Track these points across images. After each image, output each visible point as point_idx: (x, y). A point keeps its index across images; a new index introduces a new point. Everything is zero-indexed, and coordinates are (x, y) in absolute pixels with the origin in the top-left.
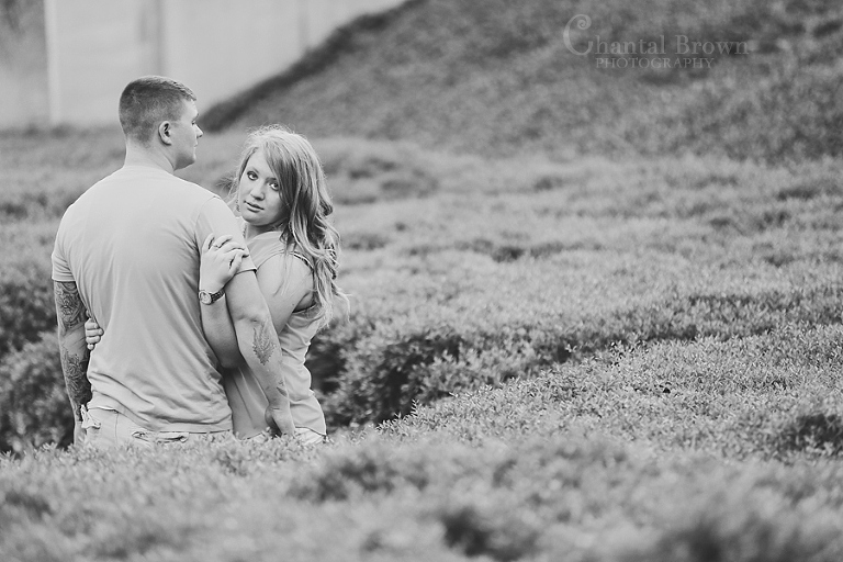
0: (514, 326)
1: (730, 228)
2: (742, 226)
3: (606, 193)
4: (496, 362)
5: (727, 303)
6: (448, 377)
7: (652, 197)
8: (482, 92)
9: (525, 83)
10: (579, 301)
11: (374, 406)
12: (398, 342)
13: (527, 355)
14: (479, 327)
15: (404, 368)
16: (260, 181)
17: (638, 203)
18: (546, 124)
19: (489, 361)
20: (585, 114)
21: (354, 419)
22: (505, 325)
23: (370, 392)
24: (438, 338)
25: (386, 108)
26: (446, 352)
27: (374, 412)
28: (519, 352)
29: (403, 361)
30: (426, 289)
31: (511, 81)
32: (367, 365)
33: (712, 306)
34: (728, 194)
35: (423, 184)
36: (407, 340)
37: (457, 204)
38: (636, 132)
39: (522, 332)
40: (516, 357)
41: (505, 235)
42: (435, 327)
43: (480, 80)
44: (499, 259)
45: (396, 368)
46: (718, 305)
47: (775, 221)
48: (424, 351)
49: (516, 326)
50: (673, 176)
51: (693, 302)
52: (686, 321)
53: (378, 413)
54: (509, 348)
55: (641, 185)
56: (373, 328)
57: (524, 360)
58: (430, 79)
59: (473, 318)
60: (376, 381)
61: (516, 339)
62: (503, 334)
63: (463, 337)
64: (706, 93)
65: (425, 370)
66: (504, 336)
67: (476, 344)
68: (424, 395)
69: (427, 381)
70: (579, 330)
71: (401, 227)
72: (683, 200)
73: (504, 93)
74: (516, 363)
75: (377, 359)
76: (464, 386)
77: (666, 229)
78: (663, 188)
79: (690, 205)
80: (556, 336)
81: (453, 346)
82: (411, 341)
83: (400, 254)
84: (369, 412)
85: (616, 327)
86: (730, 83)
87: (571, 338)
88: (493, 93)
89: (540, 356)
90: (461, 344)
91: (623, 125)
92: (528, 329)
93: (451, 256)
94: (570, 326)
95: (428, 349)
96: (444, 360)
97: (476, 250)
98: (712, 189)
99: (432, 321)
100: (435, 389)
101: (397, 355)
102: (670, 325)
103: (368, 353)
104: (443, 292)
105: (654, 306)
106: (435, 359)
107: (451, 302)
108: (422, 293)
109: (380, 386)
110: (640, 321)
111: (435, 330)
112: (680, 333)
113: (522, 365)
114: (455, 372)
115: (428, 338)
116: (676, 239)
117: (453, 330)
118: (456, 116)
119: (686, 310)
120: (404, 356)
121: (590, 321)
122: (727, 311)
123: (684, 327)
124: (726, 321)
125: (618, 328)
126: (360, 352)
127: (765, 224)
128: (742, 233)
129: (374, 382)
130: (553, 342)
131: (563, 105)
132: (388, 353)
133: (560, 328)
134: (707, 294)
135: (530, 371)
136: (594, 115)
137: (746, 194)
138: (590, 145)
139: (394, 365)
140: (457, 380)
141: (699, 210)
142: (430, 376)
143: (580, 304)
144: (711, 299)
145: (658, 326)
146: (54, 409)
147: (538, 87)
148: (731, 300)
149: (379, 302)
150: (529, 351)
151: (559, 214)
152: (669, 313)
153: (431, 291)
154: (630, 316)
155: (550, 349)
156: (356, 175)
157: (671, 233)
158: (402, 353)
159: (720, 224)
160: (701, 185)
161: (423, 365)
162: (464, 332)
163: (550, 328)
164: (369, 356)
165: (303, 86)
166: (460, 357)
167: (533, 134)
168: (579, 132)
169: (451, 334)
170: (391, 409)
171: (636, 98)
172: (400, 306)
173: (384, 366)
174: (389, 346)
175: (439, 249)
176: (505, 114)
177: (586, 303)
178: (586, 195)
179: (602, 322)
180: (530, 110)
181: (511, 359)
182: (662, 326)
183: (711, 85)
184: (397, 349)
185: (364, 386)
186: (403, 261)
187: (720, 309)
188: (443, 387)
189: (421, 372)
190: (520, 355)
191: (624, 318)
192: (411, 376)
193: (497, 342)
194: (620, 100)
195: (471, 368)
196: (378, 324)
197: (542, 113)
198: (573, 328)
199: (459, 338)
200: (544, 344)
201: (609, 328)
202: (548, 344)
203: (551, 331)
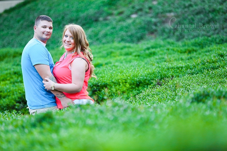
4: (119, 89)
14: (111, 81)
16: (69, 37)
19: (117, 89)
22: (119, 80)
24: (101, 84)
42: (100, 82)
48: (97, 88)
49: (122, 80)
54: (122, 85)
57: (127, 88)
61: (123, 83)
65: (99, 93)
66: (119, 82)
70: (141, 79)
74: (125, 89)
80: (135, 81)
81: (106, 86)
82: (93, 86)
87: (139, 81)
89: (131, 87)
92: (125, 80)
96: (104, 90)
106: (102, 90)
117: (105, 82)
130: (135, 83)
133: (136, 79)
135: (129, 91)
150: (128, 85)
154: (153, 74)
162: (108, 82)
193: (117, 84)
198: (139, 78)
199: (107, 84)
200: (131, 83)
201: (149, 77)
202: (133, 83)
203: (133, 80)
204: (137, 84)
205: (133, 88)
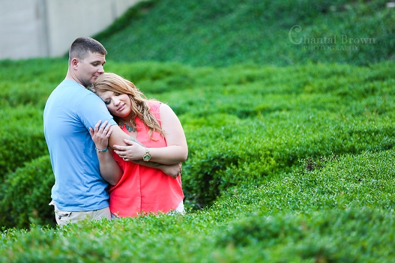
0: (264, 150)
1: (348, 97)
2: (355, 95)
3: (282, 82)
4: (257, 168)
5: (367, 134)
6: (234, 176)
7: (306, 83)
8: (204, 36)
9: (225, 31)
10: (294, 136)
11: (196, 192)
12: (207, 160)
13: (272, 164)
14: (247, 151)
15: (211, 172)
17: (299, 86)
18: (237, 50)
19: (254, 167)
20: (255, 44)
21: (187, 198)
22: (259, 150)
23: (194, 185)
24: (227, 157)
25: (158, 46)
26: (232, 164)
27: (196, 195)
28: (268, 162)
29: (210, 169)
30: (215, 133)
31: (218, 30)
32: (192, 172)
33: (360, 135)
34: (342, 80)
35: (187, 82)
36: (212, 159)
37: (212, 91)
38: (282, 52)
39: (268, 153)
40: (266, 165)
41: (241, 105)
42: (226, 152)
43: (202, 30)
44: (240, 117)
45: (207, 173)
46: (363, 135)
47: (370, 93)
48: (220, 164)
49: (265, 150)
50: (314, 73)
51: (351, 134)
52: (349, 144)
53: (199, 195)
54: (263, 161)
55: (298, 78)
56: (194, 154)
57: (271, 166)
58: (178, 31)
59: (243, 147)
60: (197, 179)
61: (266, 156)
62: (259, 154)
63: (239, 156)
64: (314, 32)
65: (221, 173)
66: (259, 155)
67: (246, 160)
68: (223, 185)
69: (223, 179)
70: (297, 150)
71: (191, 104)
72: (321, 84)
73: (215, 36)
74: (267, 168)
75: (196, 169)
76: (242, 180)
77: (319, 99)
78: (310, 79)
79: (325, 86)
80: (286, 154)
81: (235, 161)
82: (214, 159)
83: (194, 117)
84: (194, 195)
85: (315, 148)
86: (325, 27)
87: (293, 155)
88: (209, 36)
89: (278, 164)
90: (239, 160)
91: (275, 49)
92: (271, 151)
93: (219, 116)
94: (292, 149)
95: (222, 163)
96: (231, 168)
97: (229, 113)
98: (334, 78)
99: (224, 149)
100: (228, 182)
101: (207, 166)
102: (342, 146)
103: (193, 166)
104: (224, 135)
105: (332, 137)
106: (227, 168)
107: (229, 139)
108: (214, 136)
109: (199, 182)
110: (327, 145)
111: (225, 154)
112: (347, 150)
113: (270, 169)
114: (237, 173)
115: (222, 157)
116: (324, 103)
117: (234, 153)
118: (193, 48)
119: (348, 138)
120: (211, 167)
121: (301, 146)
122: (368, 138)
123: (349, 147)
124: (368, 143)
125: (317, 148)
126: (188, 166)
127: (365, 94)
128: (355, 99)
129: (195, 180)
130: (285, 157)
131: (244, 40)
132: (202, 165)
133: (288, 150)
134: (357, 130)
135: (274, 172)
136: (260, 44)
137: (351, 80)
138: (260, 59)
139: (206, 171)
140: (238, 177)
141: (330, 89)
142: (224, 176)
143: (295, 138)
144: (359, 133)
145: (336, 147)
146: (35, 200)
147: (232, 32)
148: (369, 132)
149: (193, 141)
150: (273, 162)
151: (263, 94)
152: (340, 141)
153: (218, 135)
154: (321, 142)
155: (283, 160)
156: (155, 78)
157: (322, 100)
158: (209, 165)
159: (344, 95)
160: (328, 76)
161: (221, 171)
162: (240, 154)
163: (282, 150)
164: (193, 167)
165: (116, 37)
166: (239, 166)
167: (231, 55)
168: (254, 53)
169: (234, 155)
170: (205, 192)
171: (280, 35)
172: (204, 142)
173: (201, 172)
174: (203, 162)
175: (212, 113)
176: (216, 46)
177: (297, 137)
178: (272, 83)
179: (308, 147)
180: (228, 44)
181: (264, 166)
182: (338, 147)
183: (315, 28)
184: (207, 164)
185: (191, 182)
186: (196, 120)
187: (364, 137)
188: (232, 181)
189: (220, 174)
190: (268, 164)
191: (319, 144)
192: (215, 176)
193: (256, 158)
194: (272, 37)
195: (245, 171)
196: (196, 152)
197: (234, 45)
198: (294, 150)
199: (237, 157)
200: (280, 158)
201: (312, 149)
202: (282, 158)
203: (283, 151)
204: (289, 160)
205: (282, 167)
